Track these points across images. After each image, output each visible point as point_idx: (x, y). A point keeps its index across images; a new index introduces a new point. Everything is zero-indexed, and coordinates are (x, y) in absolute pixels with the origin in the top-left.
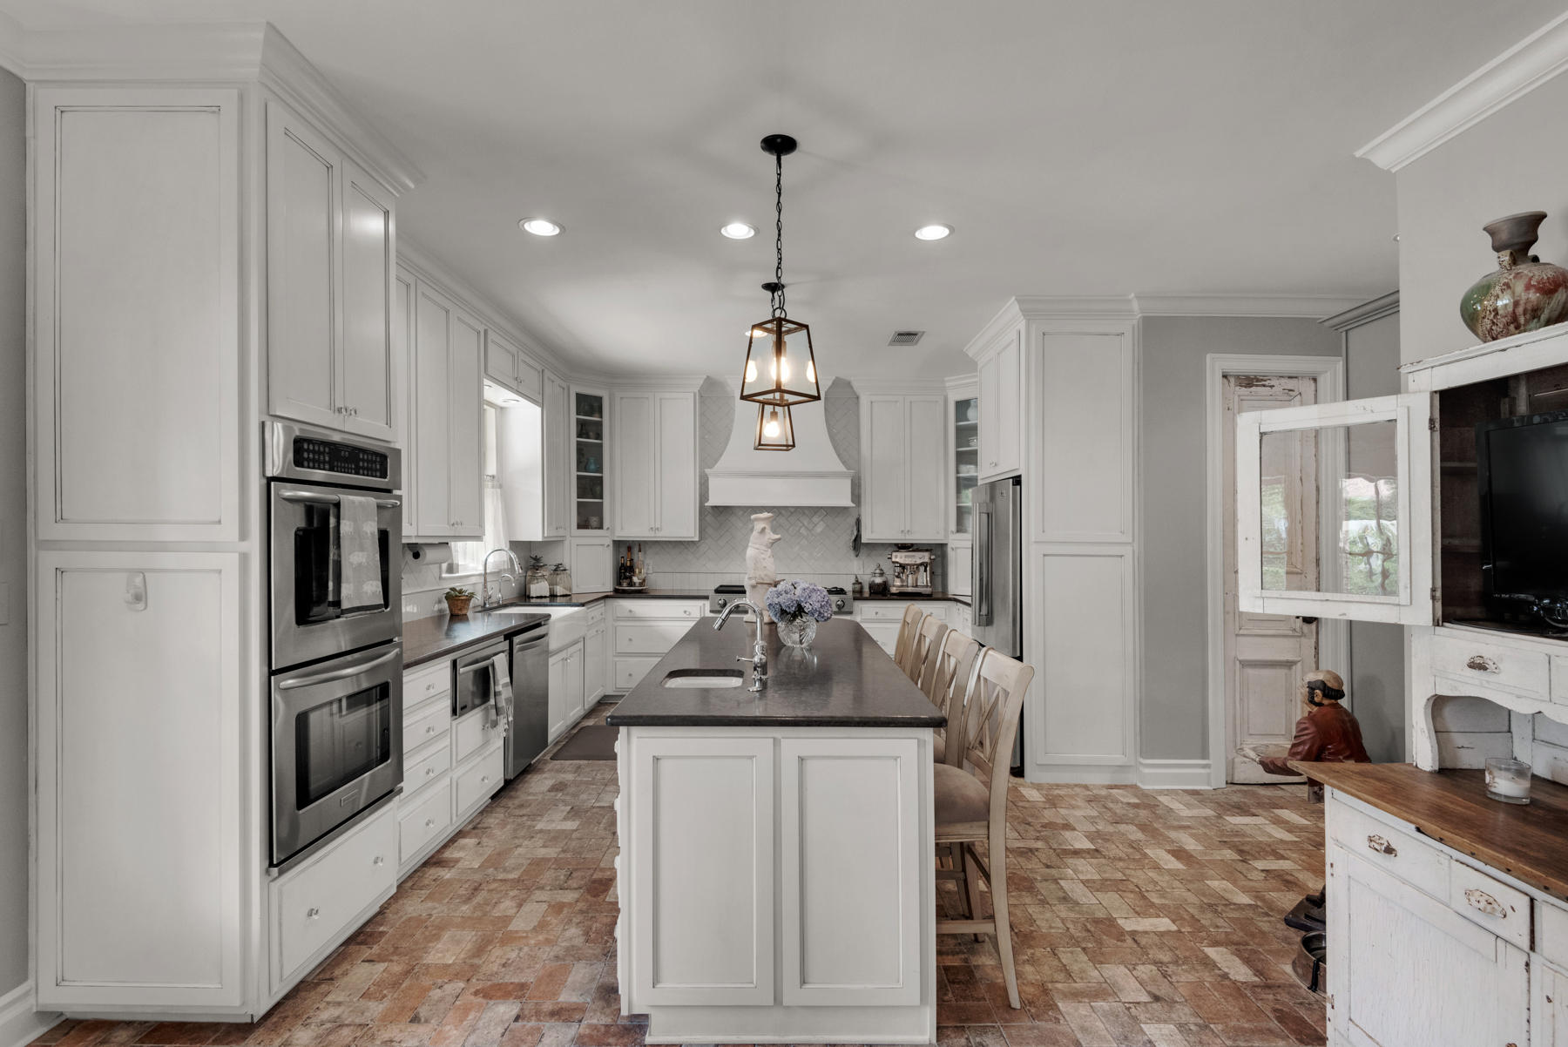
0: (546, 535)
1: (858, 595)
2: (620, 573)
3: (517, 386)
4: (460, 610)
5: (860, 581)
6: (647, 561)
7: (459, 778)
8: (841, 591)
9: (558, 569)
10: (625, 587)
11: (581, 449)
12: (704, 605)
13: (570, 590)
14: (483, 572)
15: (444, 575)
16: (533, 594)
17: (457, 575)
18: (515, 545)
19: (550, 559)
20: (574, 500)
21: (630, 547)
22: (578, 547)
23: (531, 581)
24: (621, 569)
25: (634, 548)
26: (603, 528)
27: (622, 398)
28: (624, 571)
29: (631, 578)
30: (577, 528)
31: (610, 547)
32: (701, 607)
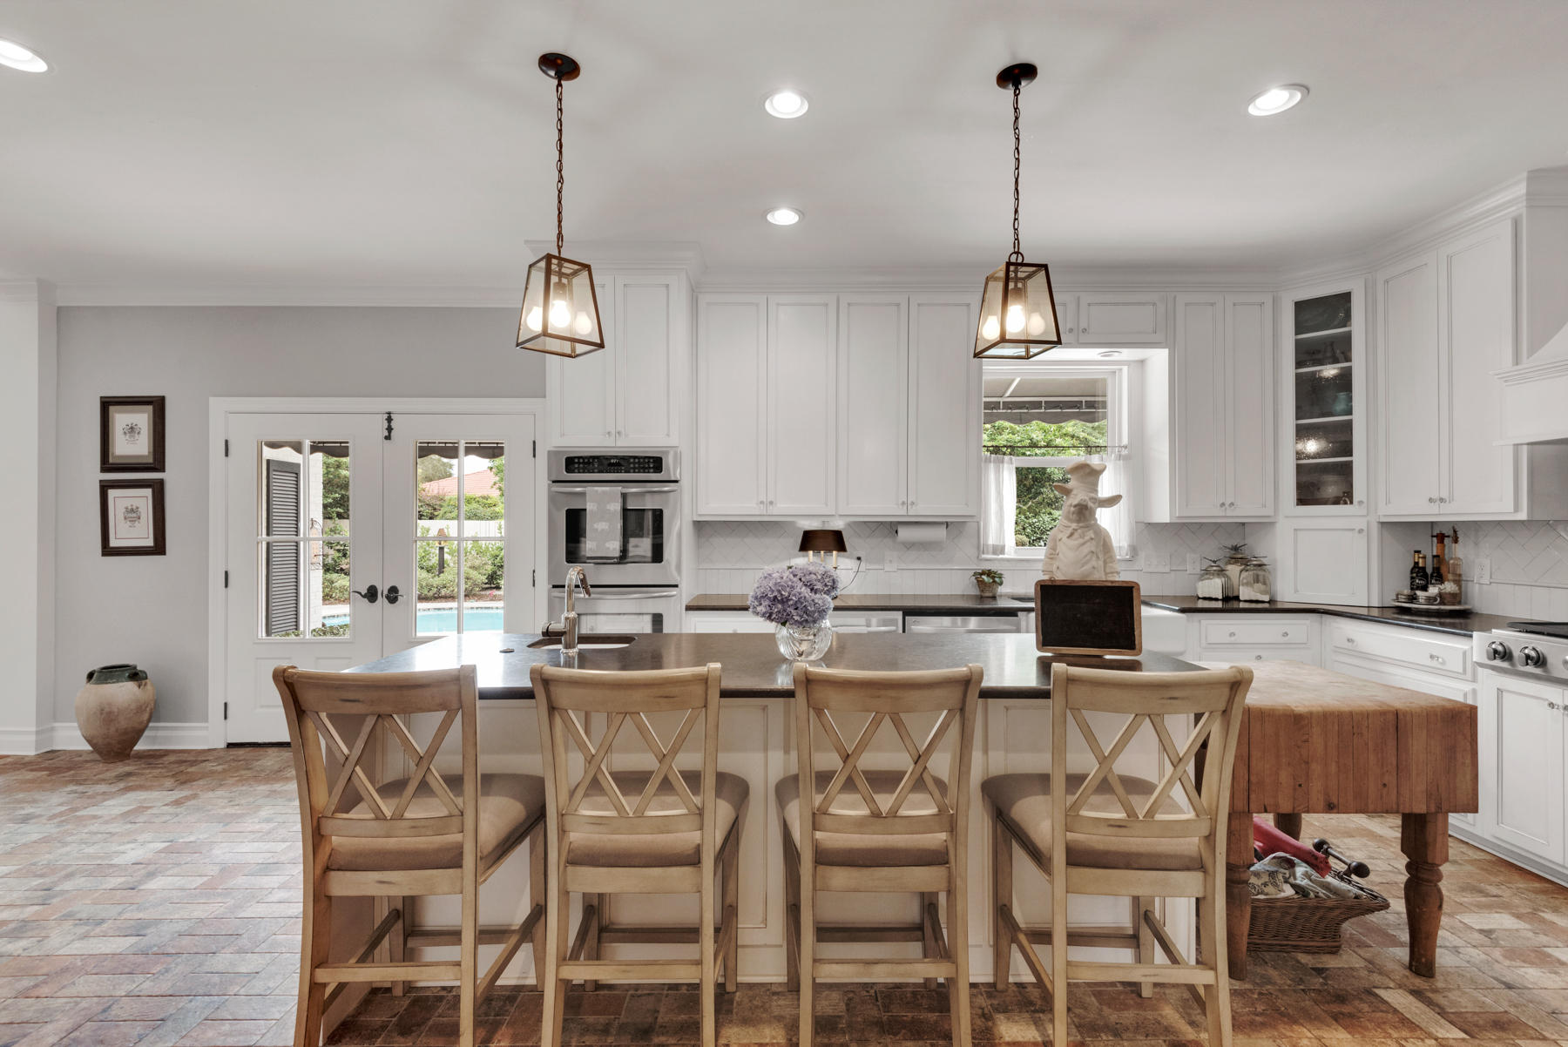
0: (1177, 514)
2: (1412, 578)
4: (985, 592)
6: (1480, 561)
11: (1303, 384)
13: (1273, 594)
20: (1288, 462)
21: (1445, 535)
22: (1298, 532)
23: (1202, 575)
24: (1412, 573)
25: (1448, 536)
26: (1351, 503)
27: (1387, 282)
28: (1414, 575)
29: (1425, 588)
30: (1297, 505)
31: (1365, 533)
32: (1465, 653)
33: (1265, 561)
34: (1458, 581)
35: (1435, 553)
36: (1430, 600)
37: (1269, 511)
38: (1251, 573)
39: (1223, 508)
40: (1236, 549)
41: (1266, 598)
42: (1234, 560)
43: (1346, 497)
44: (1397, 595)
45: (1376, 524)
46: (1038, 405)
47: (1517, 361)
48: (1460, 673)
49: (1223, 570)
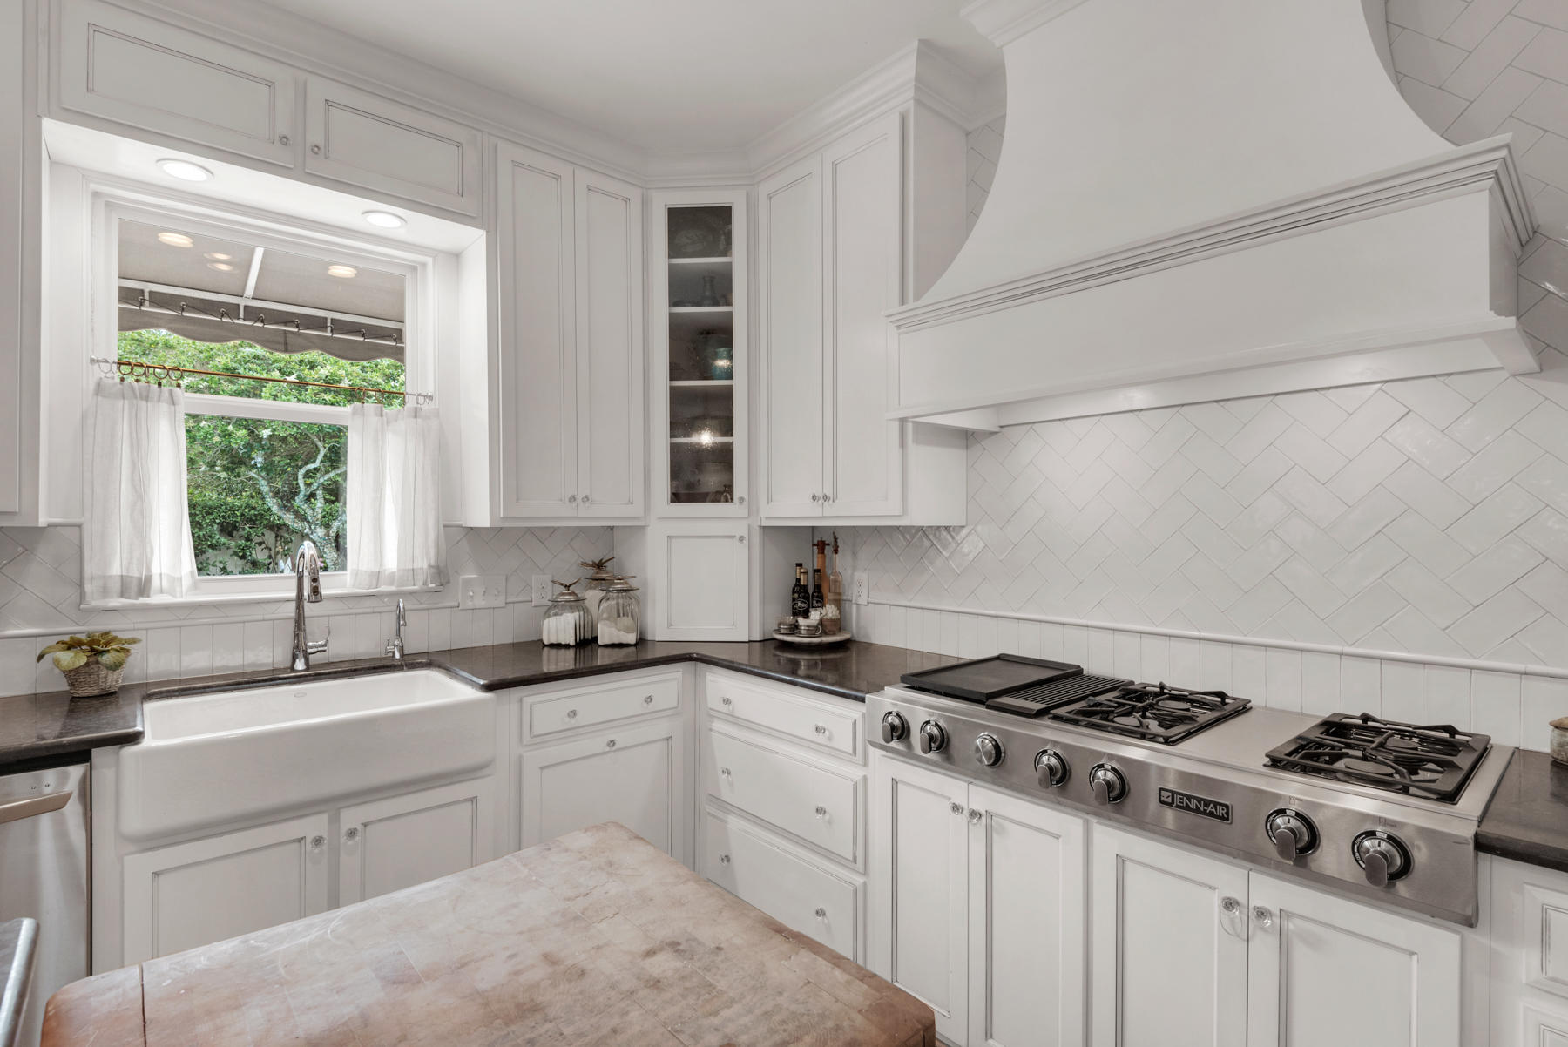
0: (499, 514)
2: (794, 600)
6: (858, 575)
11: (680, 331)
13: (643, 631)
20: (661, 440)
21: (824, 542)
22: (674, 541)
23: (550, 608)
24: (794, 592)
25: (828, 544)
26: (732, 500)
27: (769, 198)
28: (796, 595)
29: (806, 615)
30: (672, 501)
31: (746, 542)
32: (854, 724)
33: (634, 583)
34: (838, 603)
35: (816, 567)
36: (812, 631)
37: (637, 510)
38: (614, 602)
39: (574, 505)
40: (599, 566)
41: (631, 638)
42: (596, 581)
43: (725, 493)
44: (779, 624)
45: (758, 528)
46: (320, 324)
47: (903, 301)
48: (850, 754)
49: (578, 600)
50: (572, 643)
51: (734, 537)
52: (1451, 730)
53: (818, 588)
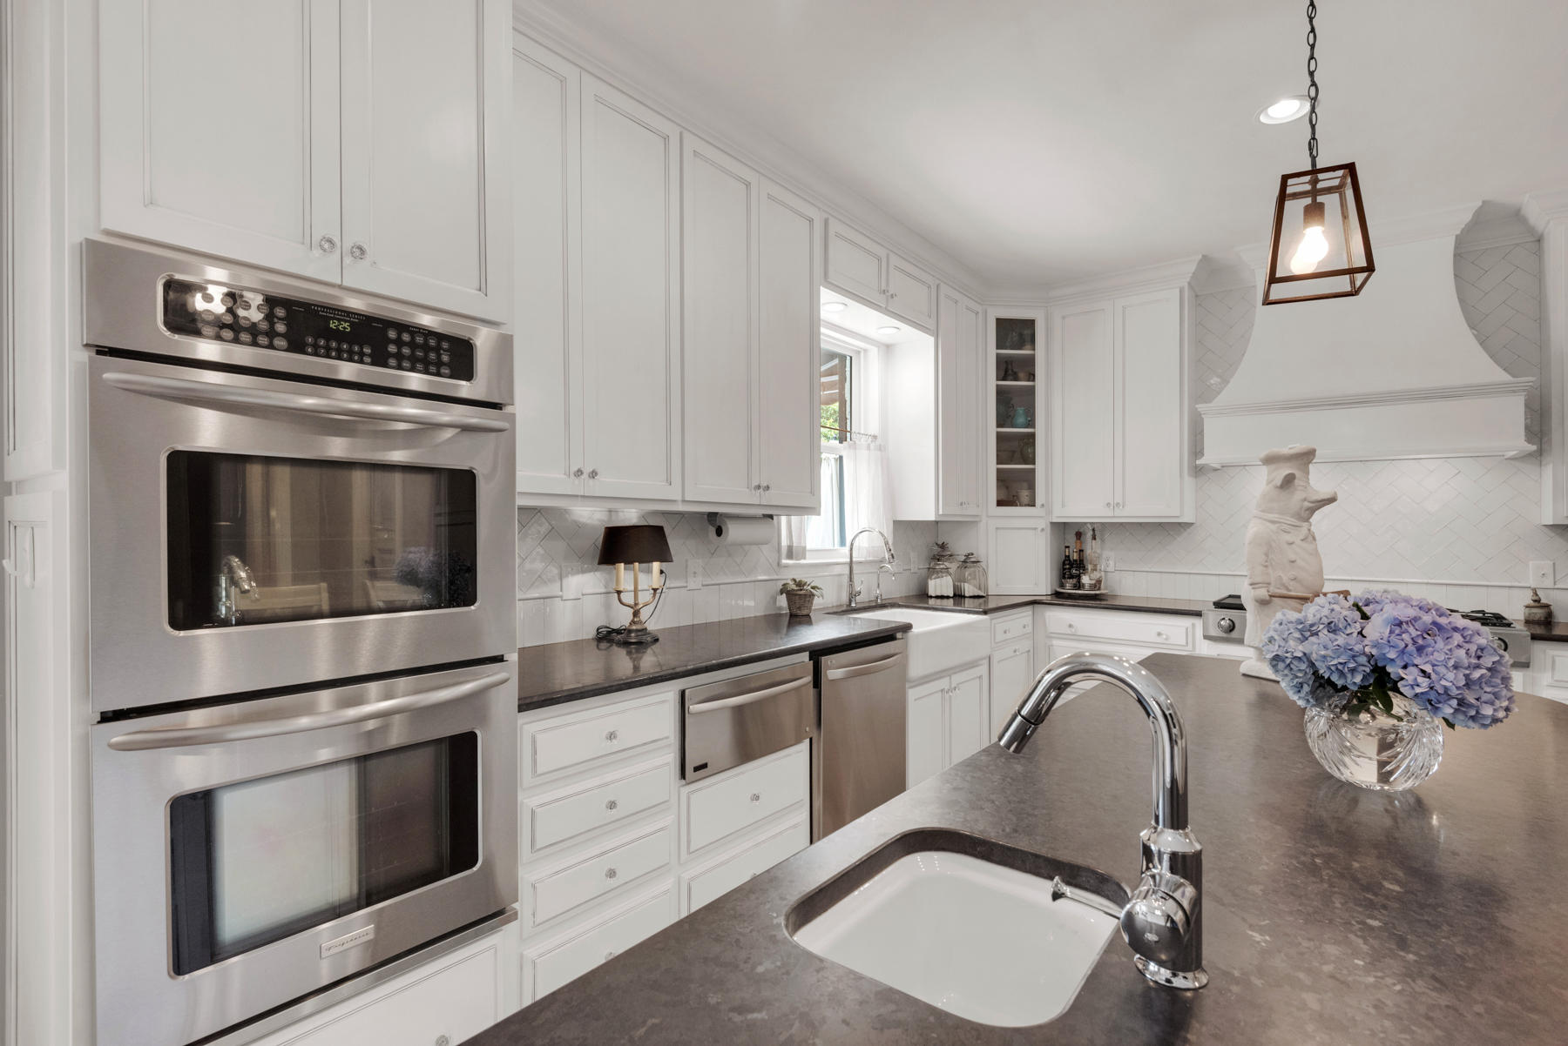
0: (941, 512)
1: (1539, 631)
2: (1064, 569)
3: (884, 301)
4: (799, 608)
5: (1543, 601)
6: (1106, 553)
7: (693, 879)
8: (1496, 620)
9: (969, 561)
10: (1068, 590)
11: (1003, 396)
12: (1193, 625)
13: (986, 589)
14: (848, 560)
15: (785, 561)
16: (931, 592)
17: (802, 561)
18: (898, 525)
19: (960, 548)
20: (992, 467)
21: (1081, 532)
22: (999, 531)
24: (1064, 564)
26: (1033, 505)
27: (1061, 320)
28: (1067, 566)
30: (997, 506)
31: (1045, 532)
32: (1187, 629)
35: (1078, 549)
39: (961, 507)
40: (942, 546)
41: (982, 593)
43: (1028, 501)
44: (1063, 584)
45: (1048, 523)
49: (947, 568)
50: (952, 595)
51: (1035, 529)
52: (1483, 612)
53: (1081, 561)
